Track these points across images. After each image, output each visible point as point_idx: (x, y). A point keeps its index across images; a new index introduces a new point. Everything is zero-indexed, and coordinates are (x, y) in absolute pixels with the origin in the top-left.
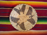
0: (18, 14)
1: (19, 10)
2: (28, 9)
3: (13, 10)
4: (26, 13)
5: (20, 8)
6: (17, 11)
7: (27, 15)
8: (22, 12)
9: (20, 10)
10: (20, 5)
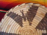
0: (18, 26)
1: (21, 15)
2: (43, 17)
3: (6, 16)
4: (37, 25)
5: (22, 13)
6: (16, 17)
7: (38, 30)
8: (27, 20)
9: (24, 17)
10: (24, 4)
